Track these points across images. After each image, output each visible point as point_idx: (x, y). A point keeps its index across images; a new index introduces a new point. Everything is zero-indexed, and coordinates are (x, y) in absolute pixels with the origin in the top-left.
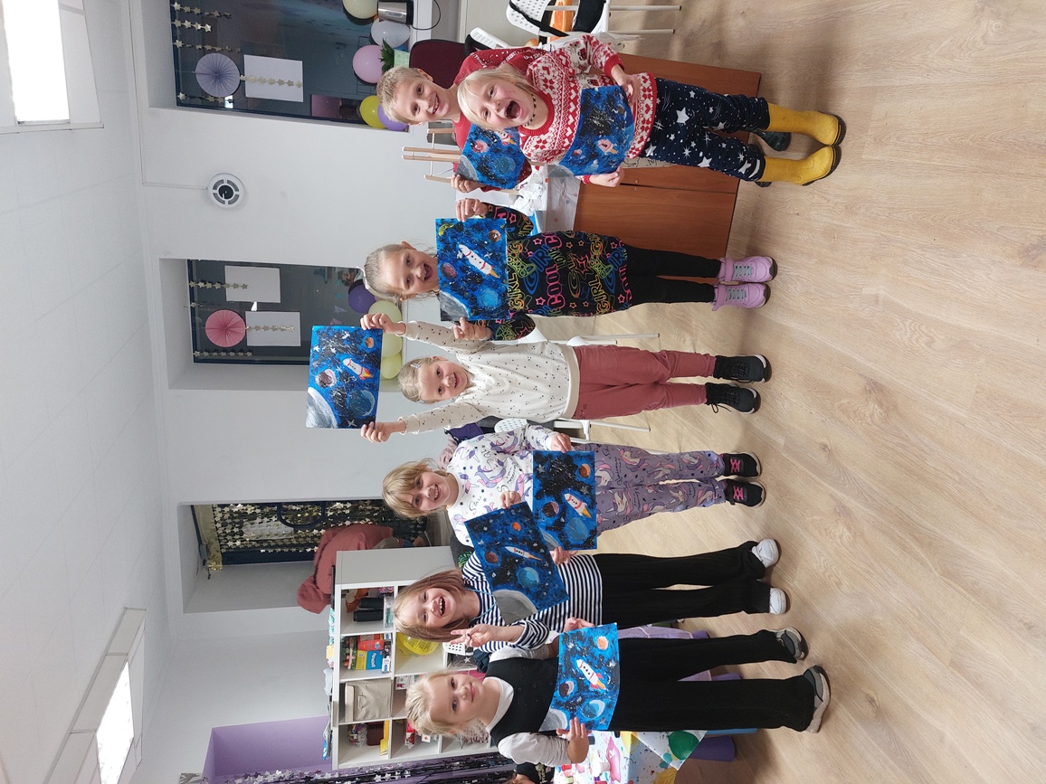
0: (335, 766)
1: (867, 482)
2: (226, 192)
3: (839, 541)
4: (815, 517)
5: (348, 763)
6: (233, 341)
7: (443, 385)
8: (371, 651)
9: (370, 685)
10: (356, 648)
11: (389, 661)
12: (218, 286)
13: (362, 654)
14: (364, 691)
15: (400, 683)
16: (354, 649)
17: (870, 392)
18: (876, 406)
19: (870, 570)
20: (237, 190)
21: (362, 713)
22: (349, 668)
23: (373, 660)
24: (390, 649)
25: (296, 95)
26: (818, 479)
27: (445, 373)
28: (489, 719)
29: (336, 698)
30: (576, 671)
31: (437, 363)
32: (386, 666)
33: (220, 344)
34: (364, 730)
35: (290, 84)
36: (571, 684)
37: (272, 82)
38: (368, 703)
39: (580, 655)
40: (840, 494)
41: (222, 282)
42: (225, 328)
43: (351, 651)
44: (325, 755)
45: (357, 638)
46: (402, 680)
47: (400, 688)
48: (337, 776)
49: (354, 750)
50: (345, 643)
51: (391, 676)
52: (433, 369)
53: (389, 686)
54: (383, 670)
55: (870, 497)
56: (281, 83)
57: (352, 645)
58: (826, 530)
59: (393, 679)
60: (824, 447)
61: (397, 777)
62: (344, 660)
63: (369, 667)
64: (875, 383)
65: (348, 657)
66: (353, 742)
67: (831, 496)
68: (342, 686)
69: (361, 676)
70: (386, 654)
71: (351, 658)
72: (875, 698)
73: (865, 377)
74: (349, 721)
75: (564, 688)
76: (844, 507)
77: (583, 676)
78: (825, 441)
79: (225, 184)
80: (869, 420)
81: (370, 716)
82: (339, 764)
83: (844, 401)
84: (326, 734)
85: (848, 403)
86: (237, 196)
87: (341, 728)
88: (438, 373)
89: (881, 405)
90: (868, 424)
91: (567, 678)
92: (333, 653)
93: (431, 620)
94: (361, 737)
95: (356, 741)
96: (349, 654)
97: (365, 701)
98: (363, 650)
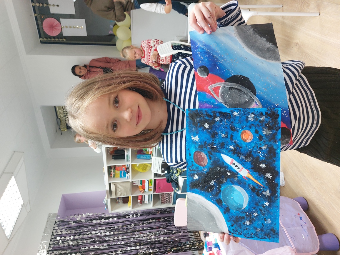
0: (110, 212)
5: (115, 211)
8: (121, 171)
9: (122, 184)
10: (115, 169)
11: (129, 175)
13: (117, 172)
14: (119, 186)
15: (134, 183)
21: (119, 194)
22: (112, 177)
23: (122, 174)
24: (129, 170)
29: (108, 188)
32: (128, 177)
34: (122, 200)
44: (105, 208)
45: (115, 166)
47: (134, 185)
49: (117, 205)
50: (110, 168)
51: (130, 180)
53: (129, 185)
57: (113, 168)
63: (121, 177)
65: (111, 173)
68: (110, 184)
69: (118, 180)
70: (128, 172)
71: (113, 173)
74: (114, 196)
81: (122, 195)
84: (105, 201)
87: (111, 199)
92: (106, 171)
96: (112, 172)
97: (120, 190)
98: (117, 170)
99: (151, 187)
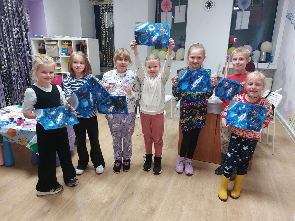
0: (32, 39)
1: (122, 209)
2: (209, 5)
3: (102, 199)
4: (110, 190)
5: (33, 43)
6: (163, 7)
7: (151, 68)
8: (67, 50)
9: (57, 49)
10: (68, 45)
11: (64, 55)
12: (180, 3)
13: (66, 47)
14: (55, 47)
15: (58, 59)
16: (68, 44)
17: (151, 209)
18: (147, 211)
19: (93, 210)
20: (210, 8)
21: (48, 47)
22: (62, 43)
23: (65, 50)
25: (238, 27)
26: (122, 191)
27: (155, 69)
28: (38, 84)
29: (53, 39)
30: (59, 113)
31: (159, 67)
32: (63, 54)
33: (162, 4)
34: (43, 48)
35: (241, 25)
36: (54, 113)
37: (242, 20)
38: (52, 49)
39: (64, 113)
40: (118, 199)
41: (181, 4)
42: (167, 5)
43: (67, 44)
44: (35, 35)
45: (71, 45)
46: (59, 59)
47: (56, 59)
48: (29, 39)
49: (37, 45)
50: (70, 42)
51: (60, 56)
52: (157, 65)
53: (56, 55)
54: (62, 53)
55: (117, 210)
56: (241, 23)
57: (69, 44)
58: (106, 194)
59: (59, 57)
60: (133, 193)
61: (29, 58)
62: (64, 41)
63: (62, 49)
64: (154, 211)
66: (39, 45)
67: (117, 196)
68: (56, 41)
69: (60, 47)
70: (67, 55)
71: (65, 43)
72: (49, 212)
73: (156, 207)
74: (46, 43)
75: (52, 111)
76: (113, 200)
77: (58, 116)
78: (135, 193)
79: (212, 4)
80: (142, 209)
81: (47, 49)
82: (32, 40)
83: (148, 200)
84: (41, 36)
85: (147, 201)
86: (208, 8)
87: (44, 40)
88: (155, 67)
89: (147, 213)
90: (141, 209)
91: (55, 111)
92: (67, 38)
93: (75, 65)
94: (41, 47)
95: (40, 45)
98: (68, 47)
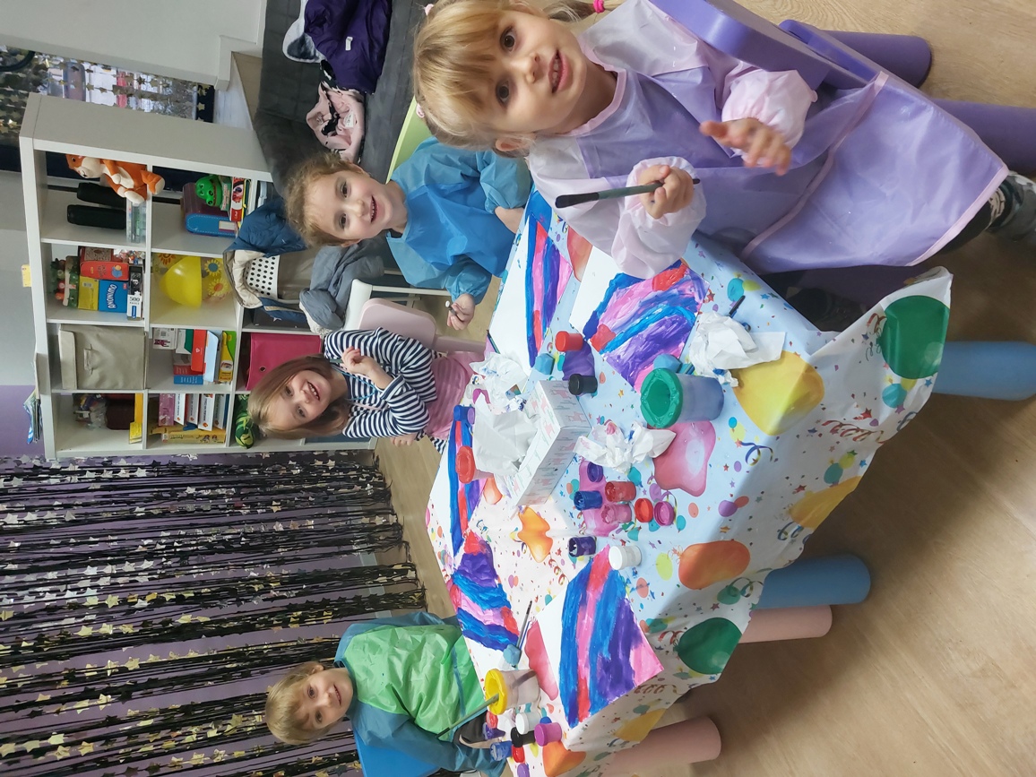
0: (50, 451)
5: (73, 450)
8: (105, 280)
9: (106, 335)
10: (76, 274)
11: (140, 301)
13: (89, 285)
14: (93, 342)
15: (161, 338)
16: (72, 272)
21: (93, 377)
22: (66, 302)
23: (110, 296)
24: (141, 280)
29: (42, 347)
32: (134, 308)
34: (102, 407)
38: (102, 363)
43: (67, 275)
44: (30, 436)
46: (164, 334)
47: (160, 347)
49: (83, 432)
50: (53, 269)
51: (145, 325)
53: (136, 345)
54: (129, 313)
57: (70, 266)
59: (147, 330)
62: (53, 291)
63: (103, 308)
65: (61, 286)
66: (83, 422)
68: (51, 329)
69: (88, 318)
70: (135, 288)
71: (68, 287)
74: (69, 388)
81: (107, 384)
82: (56, 449)
84: (29, 404)
87: (57, 401)
92: (33, 277)
94: (97, 415)
95: (88, 421)
96: (63, 281)
97: (97, 360)
98: (90, 276)
99: (228, 365)
